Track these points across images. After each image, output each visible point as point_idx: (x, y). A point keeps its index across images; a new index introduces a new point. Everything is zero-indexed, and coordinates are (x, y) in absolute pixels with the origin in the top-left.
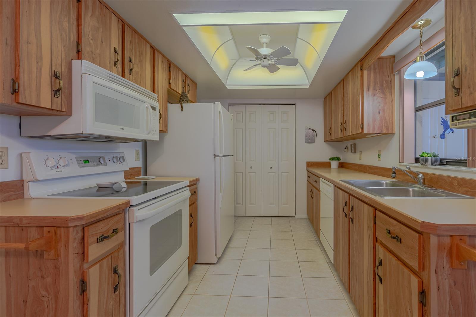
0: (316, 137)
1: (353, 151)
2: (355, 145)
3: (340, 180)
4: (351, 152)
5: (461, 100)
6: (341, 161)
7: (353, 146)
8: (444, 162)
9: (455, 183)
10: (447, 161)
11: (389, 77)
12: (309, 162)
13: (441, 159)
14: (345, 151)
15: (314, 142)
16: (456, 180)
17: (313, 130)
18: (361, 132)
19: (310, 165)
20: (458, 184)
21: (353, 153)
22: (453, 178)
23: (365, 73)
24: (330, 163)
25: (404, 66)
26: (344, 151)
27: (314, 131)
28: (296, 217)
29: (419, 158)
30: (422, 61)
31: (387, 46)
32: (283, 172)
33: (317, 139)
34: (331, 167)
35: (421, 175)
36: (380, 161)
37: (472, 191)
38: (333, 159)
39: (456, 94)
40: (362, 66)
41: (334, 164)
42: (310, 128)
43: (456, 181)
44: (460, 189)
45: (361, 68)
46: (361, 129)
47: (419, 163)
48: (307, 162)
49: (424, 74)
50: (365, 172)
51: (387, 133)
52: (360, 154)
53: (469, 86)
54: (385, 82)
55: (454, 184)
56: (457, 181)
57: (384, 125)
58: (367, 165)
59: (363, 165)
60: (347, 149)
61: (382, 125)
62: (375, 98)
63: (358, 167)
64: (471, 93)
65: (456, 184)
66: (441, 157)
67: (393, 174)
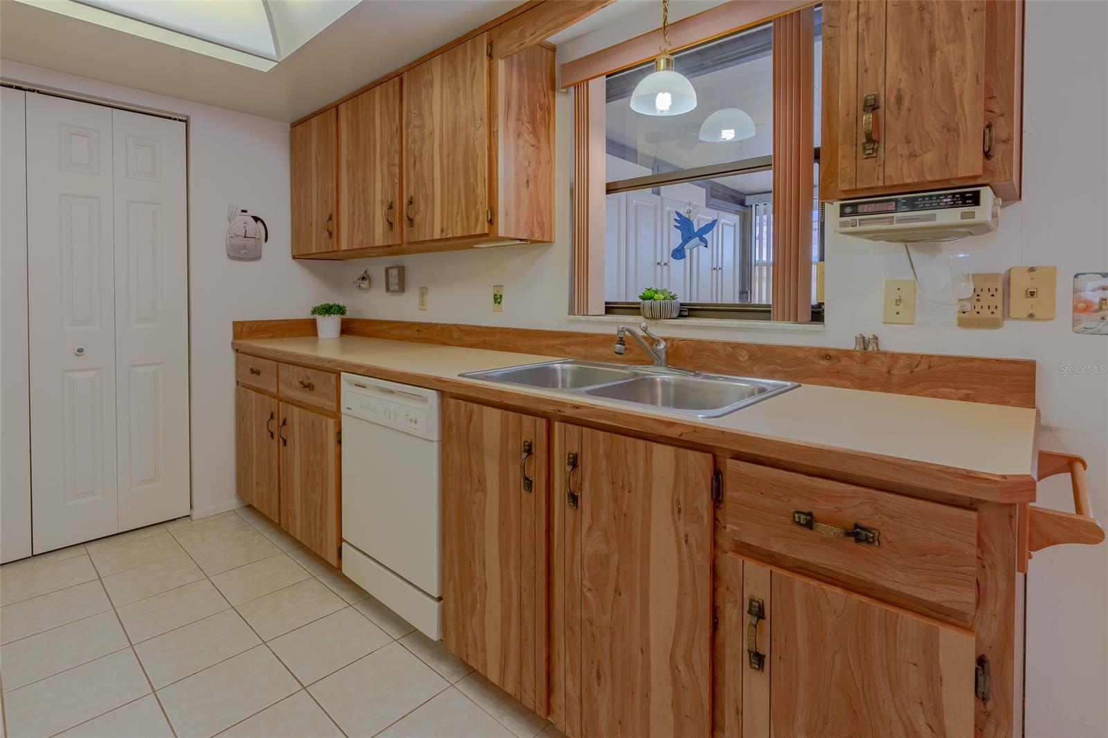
0: (266, 240)
1: (395, 287)
2: (402, 270)
3: (459, 375)
4: (388, 289)
5: (881, 168)
6: (348, 315)
7: (394, 272)
8: (689, 311)
9: (742, 356)
10: (689, 309)
11: (545, 97)
12: (243, 323)
13: (681, 305)
14: (362, 285)
15: (259, 258)
16: (745, 349)
17: (256, 219)
18: (486, 232)
19: (243, 330)
20: (750, 357)
21: (394, 292)
22: (738, 346)
23: (501, 65)
24: (313, 323)
25: (590, 77)
26: (359, 286)
27: (259, 222)
28: (194, 517)
29: (640, 303)
30: (669, 70)
31: (602, 6)
32: (134, 366)
33: (267, 248)
34: (317, 335)
35: (662, 346)
36: (502, 311)
37: (786, 369)
38: (327, 310)
39: (871, 152)
40: (491, 44)
41: (329, 327)
42: (245, 211)
43: (746, 352)
44: (755, 368)
45: (489, 51)
46: (486, 223)
47: (641, 315)
48: (235, 324)
49: (670, 103)
50: (445, 344)
51: (540, 239)
52: (422, 295)
53: (906, 138)
54: (539, 107)
55: (740, 358)
56: (748, 351)
57: (537, 220)
58: (453, 325)
59: (437, 324)
60: (367, 282)
61: (533, 220)
62: (521, 143)
63: (418, 331)
64: (913, 155)
65: (746, 358)
66: (681, 300)
67: (620, 344)
